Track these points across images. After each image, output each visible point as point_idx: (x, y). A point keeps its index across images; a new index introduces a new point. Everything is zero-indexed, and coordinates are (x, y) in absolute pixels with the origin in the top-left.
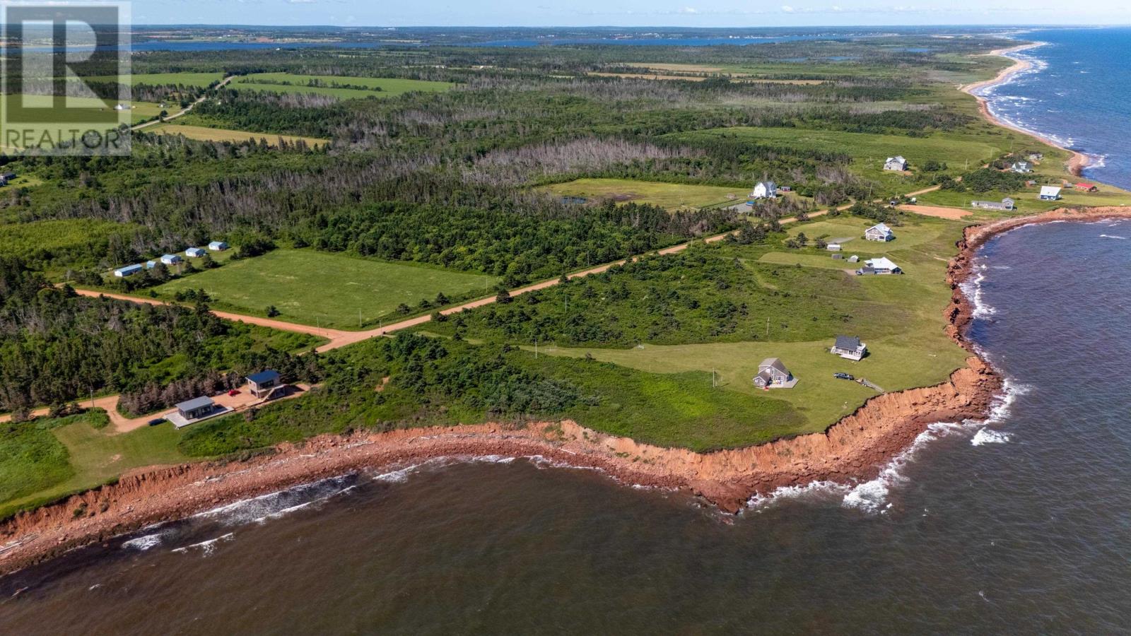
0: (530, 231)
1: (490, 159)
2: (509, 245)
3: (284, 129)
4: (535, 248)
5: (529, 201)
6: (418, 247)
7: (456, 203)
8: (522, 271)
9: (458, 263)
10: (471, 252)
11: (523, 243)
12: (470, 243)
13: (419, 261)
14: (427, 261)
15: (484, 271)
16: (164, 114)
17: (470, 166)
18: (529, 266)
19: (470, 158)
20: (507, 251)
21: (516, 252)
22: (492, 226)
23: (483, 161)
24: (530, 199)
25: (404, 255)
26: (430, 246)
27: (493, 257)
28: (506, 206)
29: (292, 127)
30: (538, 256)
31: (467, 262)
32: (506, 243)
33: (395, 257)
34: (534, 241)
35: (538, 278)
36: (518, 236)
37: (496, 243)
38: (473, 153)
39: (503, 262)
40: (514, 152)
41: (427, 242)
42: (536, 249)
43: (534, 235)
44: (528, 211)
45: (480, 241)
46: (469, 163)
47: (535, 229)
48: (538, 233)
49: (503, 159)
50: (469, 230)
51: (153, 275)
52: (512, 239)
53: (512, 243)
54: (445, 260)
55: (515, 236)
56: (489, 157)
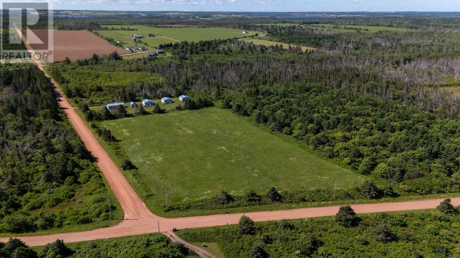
0: (420, 126)
1: (413, 65)
2: (389, 139)
3: (301, 42)
4: (420, 149)
5: (432, 97)
6: (300, 124)
7: (365, 91)
8: (392, 177)
9: (326, 148)
10: (346, 139)
11: (407, 140)
12: (349, 130)
13: (295, 137)
14: (302, 139)
15: (349, 164)
16: (257, 35)
17: (395, 68)
18: (403, 172)
19: (398, 63)
20: (384, 145)
21: (394, 150)
22: (382, 116)
23: (407, 66)
24: (433, 96)
25: (286, 129)
26: (311, 126)
27: (364, 150)
28: (409, 98)
29: (305, 42)
30: (421, 160)
31: (335, 150)
32: (388, 137)
33: (278, 130)
34: (421, 140)
35: (410, 191)
36: (405, 131)
37: (377, 134)
38: (402, 60)
39: (373, 159)
40: (433, 61)
41: (311, 121)
42: (421, 151)
43: (425, 132)
44: (428, 105)
45: (361, 129)
46: (396, 65)
47: (428, 126)
48: (430, 131)
49: (423, 65)
50: (356, 115)
51: (112, 112)
52: (396, 134)
53: (393, 138)
54: (316, 142)
55: (401, 130)
56: (413, 63)
